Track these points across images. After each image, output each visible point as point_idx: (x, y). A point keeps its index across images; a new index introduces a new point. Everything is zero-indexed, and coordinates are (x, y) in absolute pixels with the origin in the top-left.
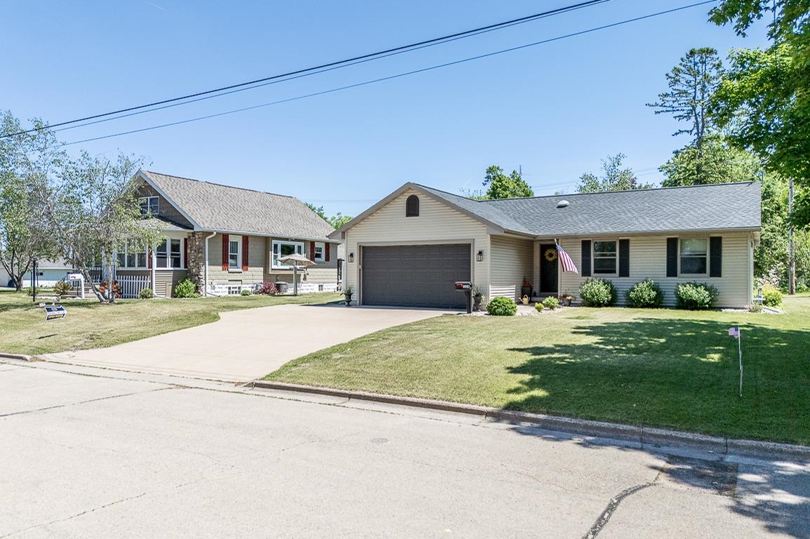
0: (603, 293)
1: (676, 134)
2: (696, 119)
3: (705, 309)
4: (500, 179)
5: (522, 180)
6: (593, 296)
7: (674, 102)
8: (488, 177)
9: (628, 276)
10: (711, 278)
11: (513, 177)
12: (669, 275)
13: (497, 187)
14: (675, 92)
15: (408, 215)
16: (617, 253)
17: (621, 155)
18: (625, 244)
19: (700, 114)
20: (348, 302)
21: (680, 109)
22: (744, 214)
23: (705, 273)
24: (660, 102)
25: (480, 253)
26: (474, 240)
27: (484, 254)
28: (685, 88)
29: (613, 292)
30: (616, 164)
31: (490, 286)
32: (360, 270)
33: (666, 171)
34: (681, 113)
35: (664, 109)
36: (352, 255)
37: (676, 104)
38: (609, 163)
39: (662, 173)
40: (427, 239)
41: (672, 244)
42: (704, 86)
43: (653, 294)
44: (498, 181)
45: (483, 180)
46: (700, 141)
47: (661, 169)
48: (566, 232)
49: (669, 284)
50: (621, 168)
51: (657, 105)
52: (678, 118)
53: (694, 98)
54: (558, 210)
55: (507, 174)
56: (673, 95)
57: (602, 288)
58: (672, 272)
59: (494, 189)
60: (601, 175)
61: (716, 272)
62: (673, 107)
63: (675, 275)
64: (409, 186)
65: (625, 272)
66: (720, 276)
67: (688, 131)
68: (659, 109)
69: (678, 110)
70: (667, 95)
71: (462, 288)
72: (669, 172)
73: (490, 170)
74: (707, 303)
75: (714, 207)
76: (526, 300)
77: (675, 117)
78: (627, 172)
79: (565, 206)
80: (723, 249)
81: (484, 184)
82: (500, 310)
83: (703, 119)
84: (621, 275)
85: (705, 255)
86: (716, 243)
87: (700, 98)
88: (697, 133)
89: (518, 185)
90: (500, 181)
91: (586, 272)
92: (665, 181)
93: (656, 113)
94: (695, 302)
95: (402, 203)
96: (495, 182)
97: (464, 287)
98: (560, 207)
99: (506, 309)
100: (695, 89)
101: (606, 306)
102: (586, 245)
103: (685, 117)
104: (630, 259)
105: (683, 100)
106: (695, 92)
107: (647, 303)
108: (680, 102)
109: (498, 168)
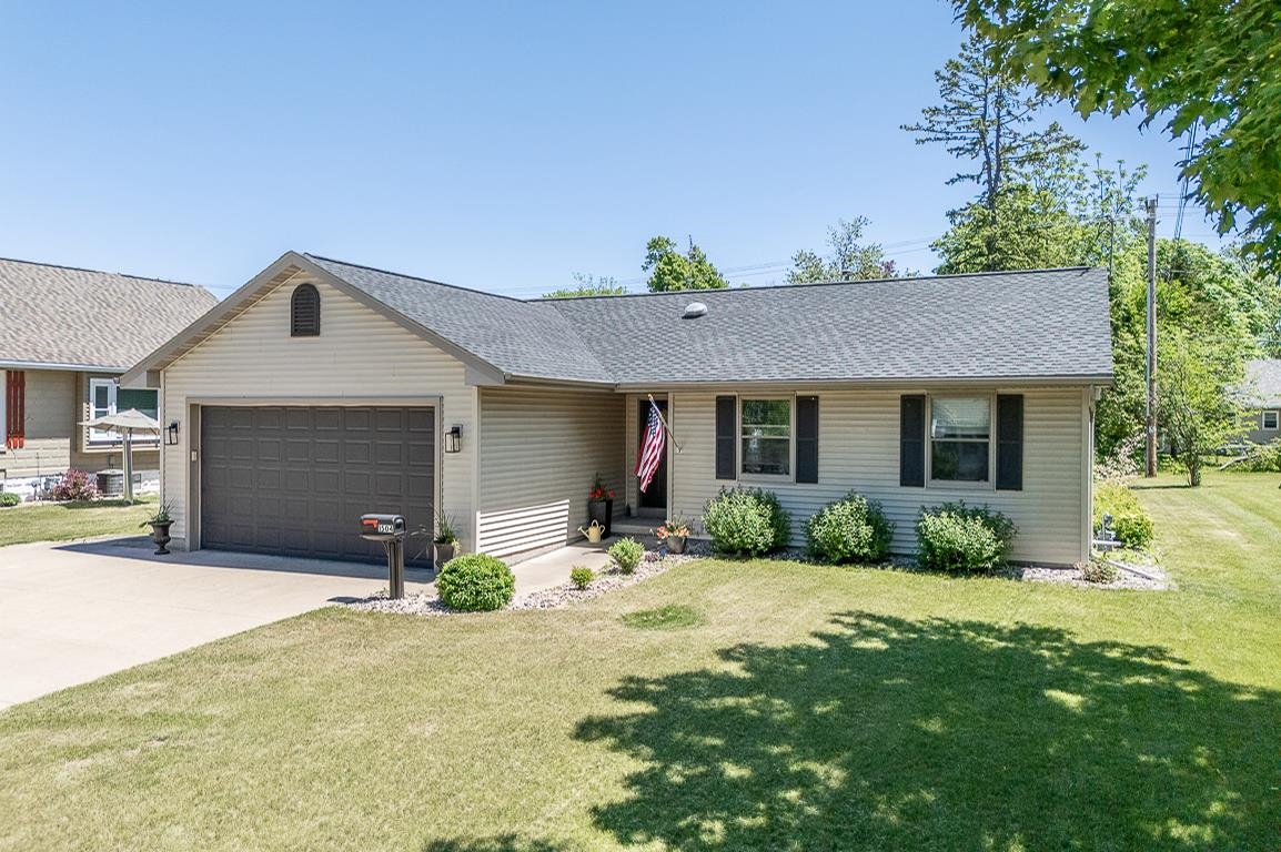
0: (754, 522)
1: (953, 181)
2: (987, 154)
3: (982, 572)
4: (670, 259)
5: (708, 263)
6: (731, 534)
7: (948, 123)
8: (651, 256)
9: (815, 481)
10: (1000, 492)
11: (693, 257)
12: (905, 481)
13: (664, 273)
14: (951, 105)
15: (297, 331)
16: (792, 428)
17: (862, 219)
18: (808, 408)
19: (994, 146)
20: (162, 544)
21: (959, 136)
22: (1074, 342)
23: (986, 479)
24: (926, 124)
25: (456, 432)
26: (441, 398)
27: (465, 435)
28: (968, 99)
29: (779, 520)
30: (853, 236)
31: (479, 514)
32: (193, 464)
33: (942, 250)
34: (961, 143)
35: (932, 135)
36: (174, 426)
37: (952, 128)
38: (841, 232)
39: (936, 253)
40: (339, 394)
41: (913, 408)
42: (1000, 96)
43: (866, 531)
44: (666, 264)
45: (643, 261)
46: (992, 197)
47: (934, 248)
48: (679, 377)
49: (905, 503)
50: (862, 243)
51: (919, 128)
52: (955, 153)
53: (984, 116)
54: (682, 324)
55: (681, 250)
56: (947, 111)
57: (752, 514)
58: (911, 475)
59: (660, 275)
60: (827, 255)
61: (1010, 478)
62: (947, 133)
63: (921, 484)
64: (290, 263)
65: (807, 473)
66: (1021, 489)
67: (972, 177)
68: (923, 135)
69: (955, 138)
70: (936, 111)
71: (376, 533)
72: (947, 251)
73: (654, 244)
74: (990, 558)
75: (1008, 323)
76: (594, 533)
77: (950, 151)
78: (875, 249)
79: (699, 315)
80: (1026, 423)
81: (645, 268)
82: (462, 596)
83: (998, 156)
84: (801, 479)
85: (987, 436)
86: (1010, 408)
87: (994, 117)
88: (989, 181)
89: (700, 270)
90: (670, 263)
91: (725, 469)
92: (941, 268)
93: (918, 142)
94: (962, 556)
95: (280, 302)
96: (662, 266)
97: (382, 528)
98: (689, 317)
99: (478, 593)
100: (985, 100)
101: (761, 555)
102: (725, 406)
103: (968, 150)
104: (821, 443)
105: (964, 120)
106: (985, 107)
107: (851, 552)
108: (958, 125)
109: (667, 242)
